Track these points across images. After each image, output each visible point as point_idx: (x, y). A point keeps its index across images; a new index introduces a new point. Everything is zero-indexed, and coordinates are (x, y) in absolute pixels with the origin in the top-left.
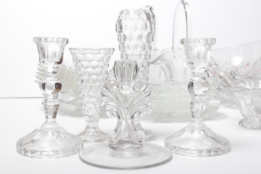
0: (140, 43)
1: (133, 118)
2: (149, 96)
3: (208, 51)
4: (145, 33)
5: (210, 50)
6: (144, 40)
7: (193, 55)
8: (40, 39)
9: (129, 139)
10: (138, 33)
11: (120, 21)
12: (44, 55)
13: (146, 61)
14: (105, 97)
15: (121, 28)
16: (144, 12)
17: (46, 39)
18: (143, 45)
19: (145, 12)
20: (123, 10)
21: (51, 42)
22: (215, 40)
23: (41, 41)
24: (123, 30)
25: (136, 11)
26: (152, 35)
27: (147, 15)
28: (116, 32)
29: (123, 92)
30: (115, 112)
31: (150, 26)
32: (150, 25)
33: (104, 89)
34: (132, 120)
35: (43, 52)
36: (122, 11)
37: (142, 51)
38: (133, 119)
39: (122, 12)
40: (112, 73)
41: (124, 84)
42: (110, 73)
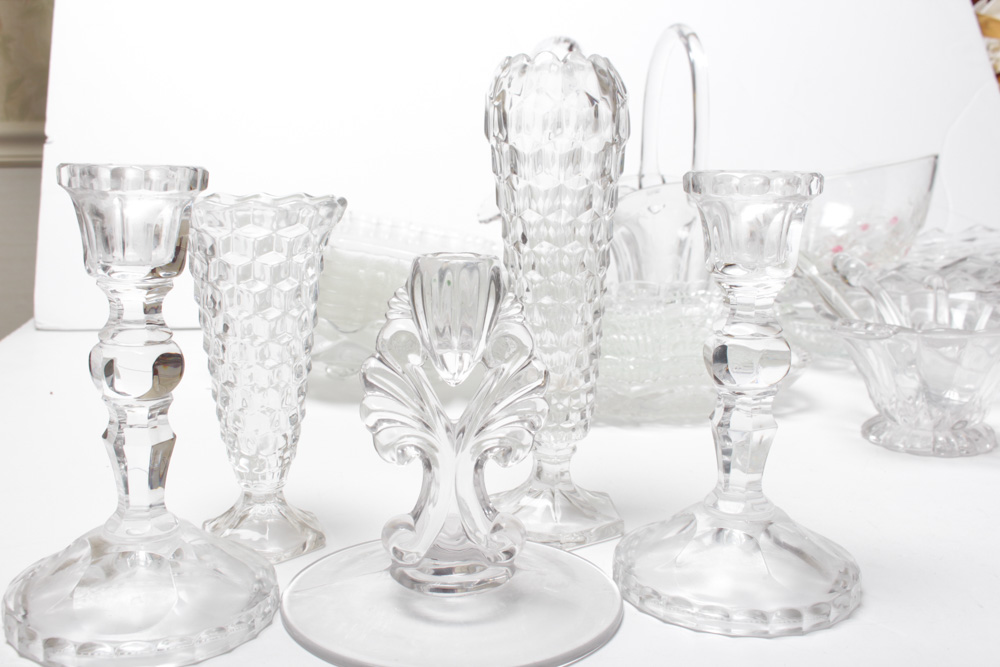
0: (575, 183)
1: (482, 467)
2: (542, 390)
3: (793, 223)
4: (593, 145)
5: (801, 217)
6: (589, 169)
7: (732, 235)
8: (90, 173)
9: (463, 542)
10: (564, 144)
11: (498, 98)
12: (107, 242)
13: (596, 251)
14: (377, 393)
15: (503, 121)
16: (590, 65)
17: (117, 174)
18: (585, 186)
19: (594, 66)
20: (513, 56)
21: (137, 185)
22: (821, 179)
23: (94, 181)
24: (512, 131)
25: (561, 59)
26: (617, 152)
27: (602, 77)
28: (486, 140)
29: (443, 375)
30: (413, 448)
31: (614, 116)
32: (610, 113)
33: (374, 363)
34: (477, 476)
35: (103, 229)
36: (510, 58)
37: (582, 212)
38: (479, 470)
39: (507, 62)
40: (403, 303)
41: (449, 346)
42: (395, 303)
